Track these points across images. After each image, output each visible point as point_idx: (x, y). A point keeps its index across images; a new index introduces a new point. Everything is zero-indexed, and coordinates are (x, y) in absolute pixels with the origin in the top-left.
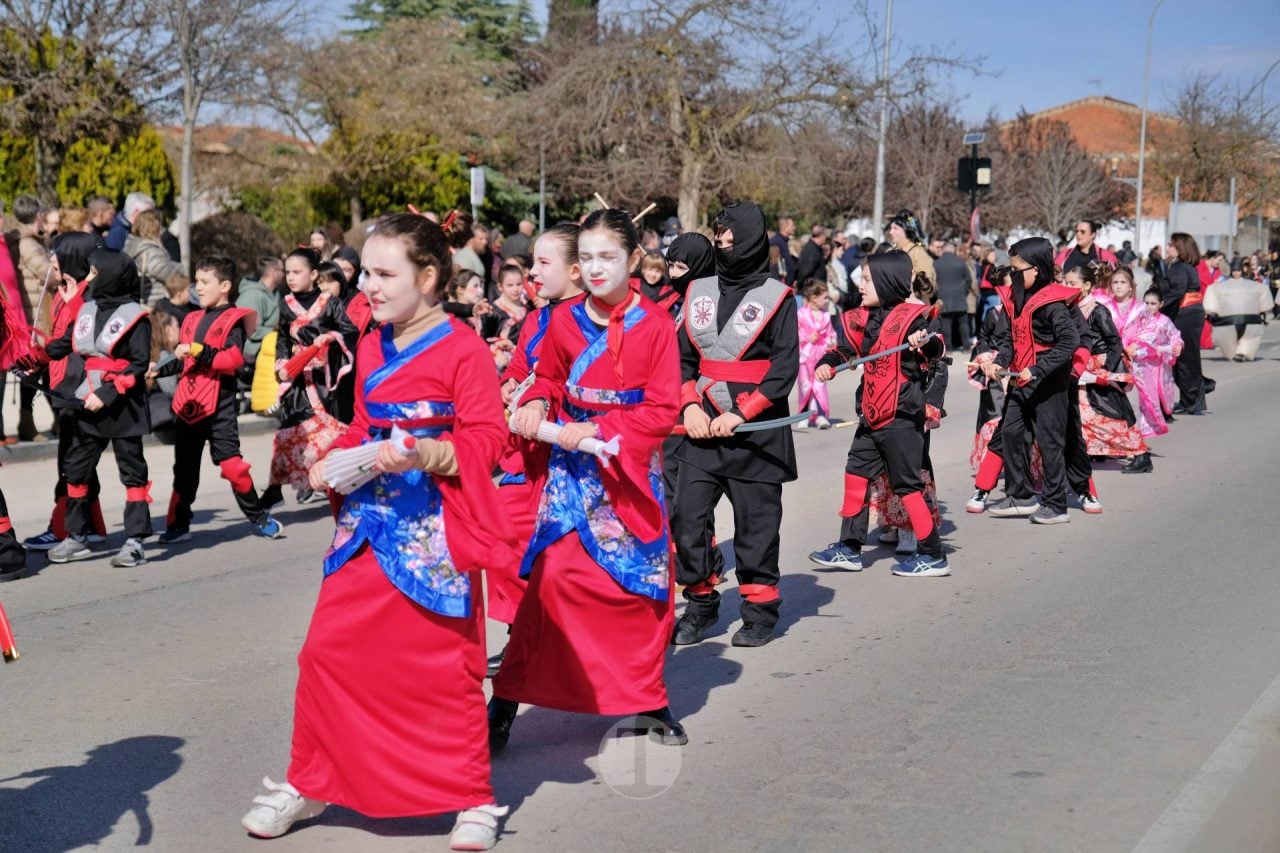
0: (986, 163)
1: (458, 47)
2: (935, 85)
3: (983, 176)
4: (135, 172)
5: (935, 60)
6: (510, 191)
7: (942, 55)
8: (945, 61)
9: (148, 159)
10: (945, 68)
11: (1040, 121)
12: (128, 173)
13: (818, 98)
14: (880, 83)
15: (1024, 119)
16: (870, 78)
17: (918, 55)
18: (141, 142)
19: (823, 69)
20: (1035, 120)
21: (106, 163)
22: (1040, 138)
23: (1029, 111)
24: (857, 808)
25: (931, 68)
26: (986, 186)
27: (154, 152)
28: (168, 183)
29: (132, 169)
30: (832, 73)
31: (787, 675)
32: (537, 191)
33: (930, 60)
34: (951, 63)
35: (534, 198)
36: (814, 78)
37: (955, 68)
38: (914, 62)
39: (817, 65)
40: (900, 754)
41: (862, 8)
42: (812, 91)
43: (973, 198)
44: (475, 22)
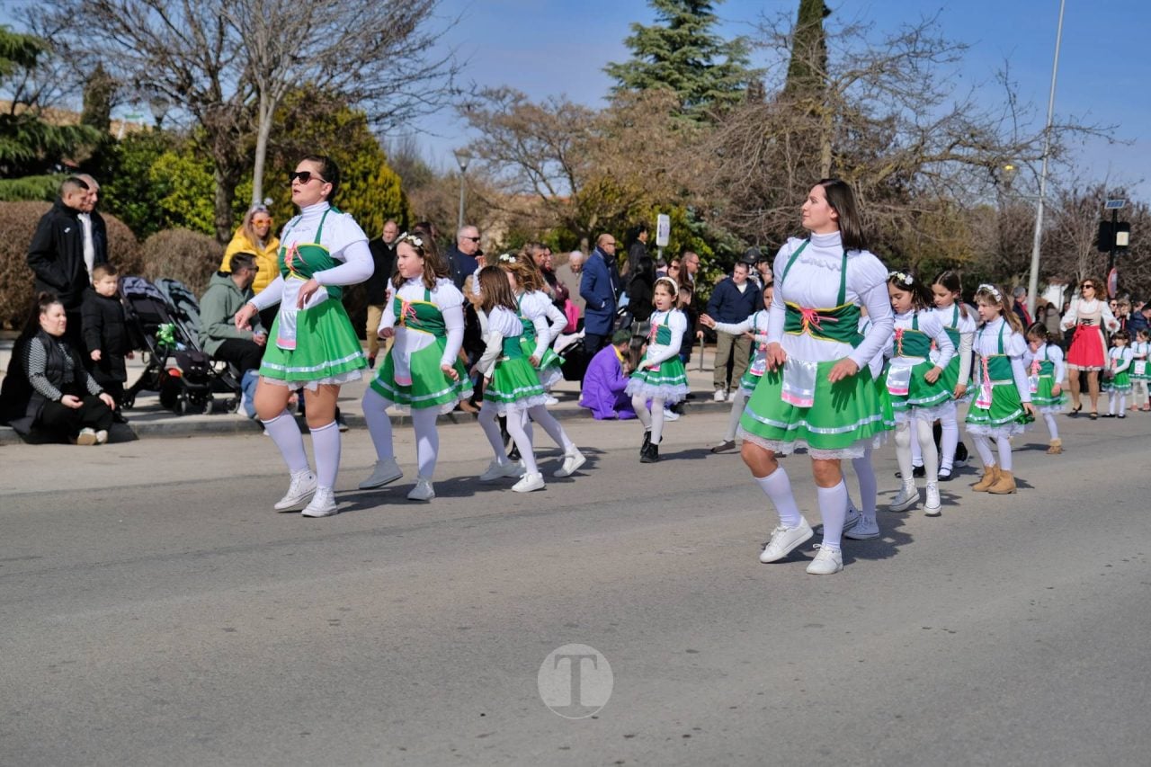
0: (1125, 227)
1: (694, 122)
2: (1071, 150)
3: (1122, 238)
5: (1072, 128)
6: (729, 243)
7: (1078, 124)
8: (1079, 128)
9: (385, 196)
10: (1080, 135)
12: (364, 206)
13: (956, 158)
16: (1005, 141)
17: (1056, 123)
18: (380, 181)
21: (344, 197)
25: (1067, 135)
26: (1123, 248)
27: (391, 190)
28: (401, 216)
29: (368, 203)
30: (972, 136)
33: (1066, 128)
34: (1084, 130)
36: (954, 140)
37: (1090, 136)
38: (1051, 129)
41: (1003, 77)
42: (954, 151)
43: (1111, 258)
44: (713, 102)
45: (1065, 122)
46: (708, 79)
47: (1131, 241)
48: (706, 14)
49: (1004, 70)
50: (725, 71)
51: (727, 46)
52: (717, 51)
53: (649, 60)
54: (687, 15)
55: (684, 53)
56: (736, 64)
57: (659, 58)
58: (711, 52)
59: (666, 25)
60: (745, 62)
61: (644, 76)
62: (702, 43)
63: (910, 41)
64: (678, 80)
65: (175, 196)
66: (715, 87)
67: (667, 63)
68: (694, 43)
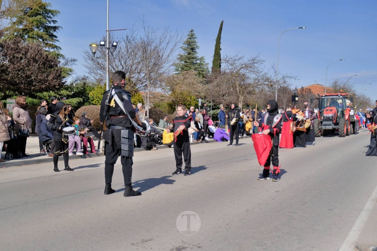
0: (297, 96)
1: (195, 76)
2: (287, 81)
3: (297, 99)
4: (136, 100)
8: (289, 77)
10: (289, 78)
11: (306, 88)
13: (265, 84)
14: (277, 81)
15: (302, 88)
16: (275, 80)
17: (284, 76)
18: (137, 95)
19: (266, 79)
20: (305, 88)
22: (306, 92)
23: (303, 87)
24: (299, 216)
26: (297, 101)
27: (140, 96)
30: (268, 80)
31: (278, 191)
32: (210, 103)
33: (286, 77)
34: (290, 77)
35: (209, 104)
36: (264, 81)
38: (283, 78)
39: (265, 78)
40: (304, 206)
41: (273, 67)
42: (264, 83)
43: (295, 103)
44: (198, 71)
45: (286, 76)
46: (197, 66)
47: (299, 99)
48: (194, 51)
49: (273, 66)
50: (200, 65)
51: (200, 58)
52: (198, 60)
53: (183, 62)
54: (191, 52)
55: (192, 61)
56: (202, 62)
57: (186, 62)
58: (197, 60)
59: (186, 54)
60: (204, 62)
61: (183, 66)
62: (195, 58)
63: (253, 60)
64: (190, 67)
65: (95, 100)
66: (198, 68)
67: (188, 63)
68: (193, 58)
